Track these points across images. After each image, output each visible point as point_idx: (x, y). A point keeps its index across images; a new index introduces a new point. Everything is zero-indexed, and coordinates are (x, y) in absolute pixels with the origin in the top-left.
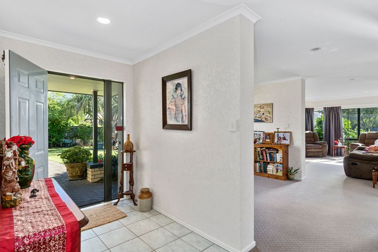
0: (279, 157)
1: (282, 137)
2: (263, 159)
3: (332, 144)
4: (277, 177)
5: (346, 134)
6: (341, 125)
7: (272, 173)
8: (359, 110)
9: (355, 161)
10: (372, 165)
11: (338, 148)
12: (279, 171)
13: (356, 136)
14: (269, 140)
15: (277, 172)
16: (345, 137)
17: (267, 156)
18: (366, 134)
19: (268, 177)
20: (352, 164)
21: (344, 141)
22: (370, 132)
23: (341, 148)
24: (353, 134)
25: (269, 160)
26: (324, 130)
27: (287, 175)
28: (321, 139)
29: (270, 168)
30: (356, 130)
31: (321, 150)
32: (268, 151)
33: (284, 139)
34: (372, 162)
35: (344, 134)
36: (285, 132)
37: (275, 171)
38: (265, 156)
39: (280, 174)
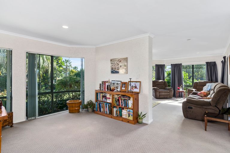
0: (130, 103)
1: (134, 86)
2: (119, 105)
3: (176, 89)
4: (128, 121)
5: (185, 82)
6: (182, 76)
7: (125, 117)
8: (193, 66)
9: (191, 105)
10: (204, 109)
11: (180, 92)
12: (130, 115)
13: (191, 84)
14: (124, 89)
15: (129, 116)
16: (185, 84)
17: (122, 103)
18: (197, 83)
19: (122, 121)
20: (189, 107)
21: (184, 87)
22: (199, 81)
23: (182, 92)
24: (190, 82)
25: (123, 106)
26: (171, 80)
27: (137, 119)
28: (169, 86)
29: (125, 112)
30: (191, 79)
31: (169, 94)
32: (123, 99)
33: (136, 87)
34: (204, 107)
35: (184, 82)
36: (136, 82)
37: (127, 115)
38: (121, 102)
39: (131, 118)
